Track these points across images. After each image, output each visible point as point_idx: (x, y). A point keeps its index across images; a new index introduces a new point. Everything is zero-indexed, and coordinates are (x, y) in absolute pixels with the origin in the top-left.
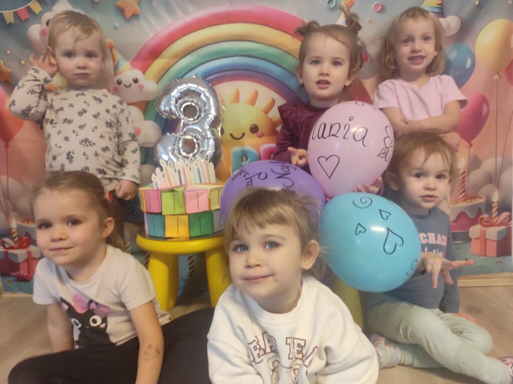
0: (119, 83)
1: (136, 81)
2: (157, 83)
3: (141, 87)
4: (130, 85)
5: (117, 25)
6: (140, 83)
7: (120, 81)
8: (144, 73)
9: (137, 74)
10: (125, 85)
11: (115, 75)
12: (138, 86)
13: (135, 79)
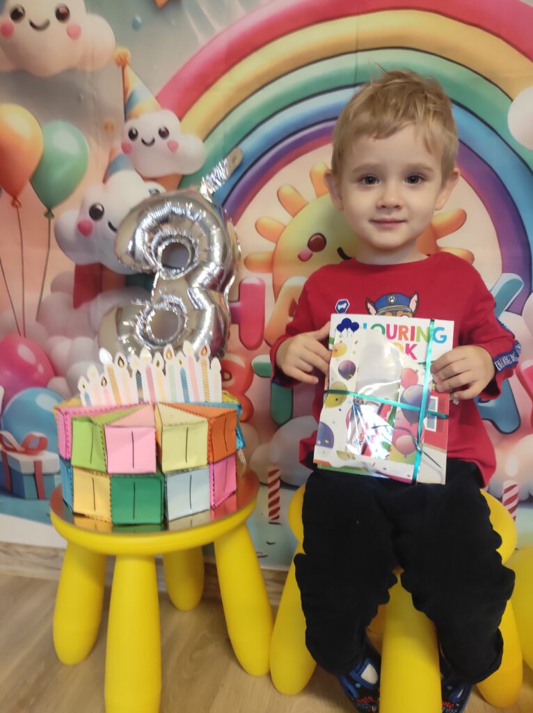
0: (133, 135)
1: (164, 134)
2: (204, 140)
3: (173, 147)
4: (153, 141)
5: (139, 19)
6: (171, 137)
7: (134, 132)
8: (180, 118)
9: (168, 119)
10: (143, 141)
11: (126, 119)
12: (168, 145)
13: (163, 130)
